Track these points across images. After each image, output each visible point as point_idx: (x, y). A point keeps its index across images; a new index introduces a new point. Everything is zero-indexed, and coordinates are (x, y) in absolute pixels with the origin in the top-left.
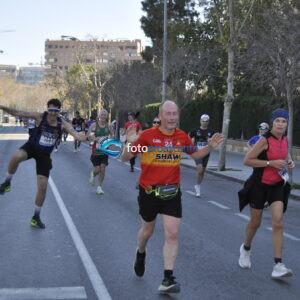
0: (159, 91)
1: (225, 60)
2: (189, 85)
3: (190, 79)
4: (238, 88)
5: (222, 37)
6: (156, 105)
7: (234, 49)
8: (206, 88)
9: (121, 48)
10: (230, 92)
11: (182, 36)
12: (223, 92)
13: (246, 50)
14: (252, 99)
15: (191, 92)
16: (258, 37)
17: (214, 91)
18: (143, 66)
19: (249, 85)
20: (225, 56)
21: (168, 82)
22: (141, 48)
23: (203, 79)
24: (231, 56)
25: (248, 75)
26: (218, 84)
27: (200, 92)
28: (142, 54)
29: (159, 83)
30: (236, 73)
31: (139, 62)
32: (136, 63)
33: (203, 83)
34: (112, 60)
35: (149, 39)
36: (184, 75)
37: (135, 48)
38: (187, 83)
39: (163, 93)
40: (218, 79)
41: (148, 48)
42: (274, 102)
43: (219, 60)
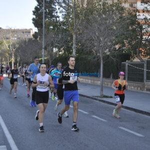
0: (41, 53)
2: (55, 50)
3: (56, 47)
4: (78, 51)
5: (70, 27)
6: (40, 59)
7: (76, 33)
8: (63, 51)
9: (23, 33)
10: (74, 53)
11: (52, 27)
12: (71, 53)
13: (81, 34)
14: (84, 56)
15: (56, 53)
16: (87, 28)
17: (67, 53)
18: (33, 41)
19: (83, 50)
20: (72, 36)
21: (45, 48)
22: (32, 33)
23: (61, 47)
25: (83, 45)
26: (68, 50)
27: (61, 53)
28: (33, 35)
29: (41, 49)
30: (77, 44)
31: (32, 39)
32: (30, 40)
33: (62, 49)
34: (19, 38)
35: (36, 28)
36: (53, 45)
37: (29, 32)
38: (54, 49)
39: (43, 53)
40: (68, 47)
41: (36, 33)
42: (94, 58)
43: (69, 38)
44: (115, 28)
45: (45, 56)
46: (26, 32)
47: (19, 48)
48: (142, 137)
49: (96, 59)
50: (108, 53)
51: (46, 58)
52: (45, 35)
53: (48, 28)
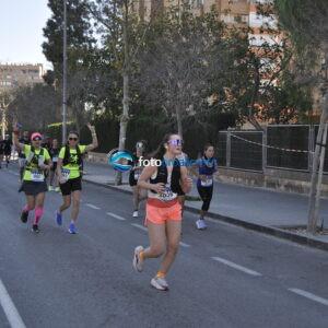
0: (60, 113)
1: (121, 84)
2: (88, 106)
3: (89, 100)
4: (132, 110)
5: (117, 62)
6: (58, 124)
7: (130, 75)
8: (104, 109)
9: (24, 72)
10: (125, 112)
11: (81, 61)
12: (120, 112)
13: (139, 75)
14: (145, 119)
15: (90, 113)
16: (150, 63)
17: (111, 112)
18: (46, 87)
19: (142, 106)
20: (121, 79)
21: (69, 103)
22: (42, 72)
23: (101, 101)
24: (126, 79)
25: (142, 97)
26: (114, 106)
27: (99, 112)
28: (44, 77)
29: (60, 105)
30: (131, 95)
31: (41, 84)
32: (38, 86)
33: (101, 104)
34: (16, 83)
35: (51, 63)
36: (83, 97)
37: (37, 71)
38: (86, 104)
39: (64, 114)
40: (114, 101)
41: (49, 71)
42: (165, 122)
43: (115, 83)
44: (205, 63)
45: (68, 118)
46: (30, 71)
47: (15, 103)
48: (258, 277)
49: (169, 124)
50: (193, 113)
51: (69, 123)
52: (68, 76)
53: (74, 63)
